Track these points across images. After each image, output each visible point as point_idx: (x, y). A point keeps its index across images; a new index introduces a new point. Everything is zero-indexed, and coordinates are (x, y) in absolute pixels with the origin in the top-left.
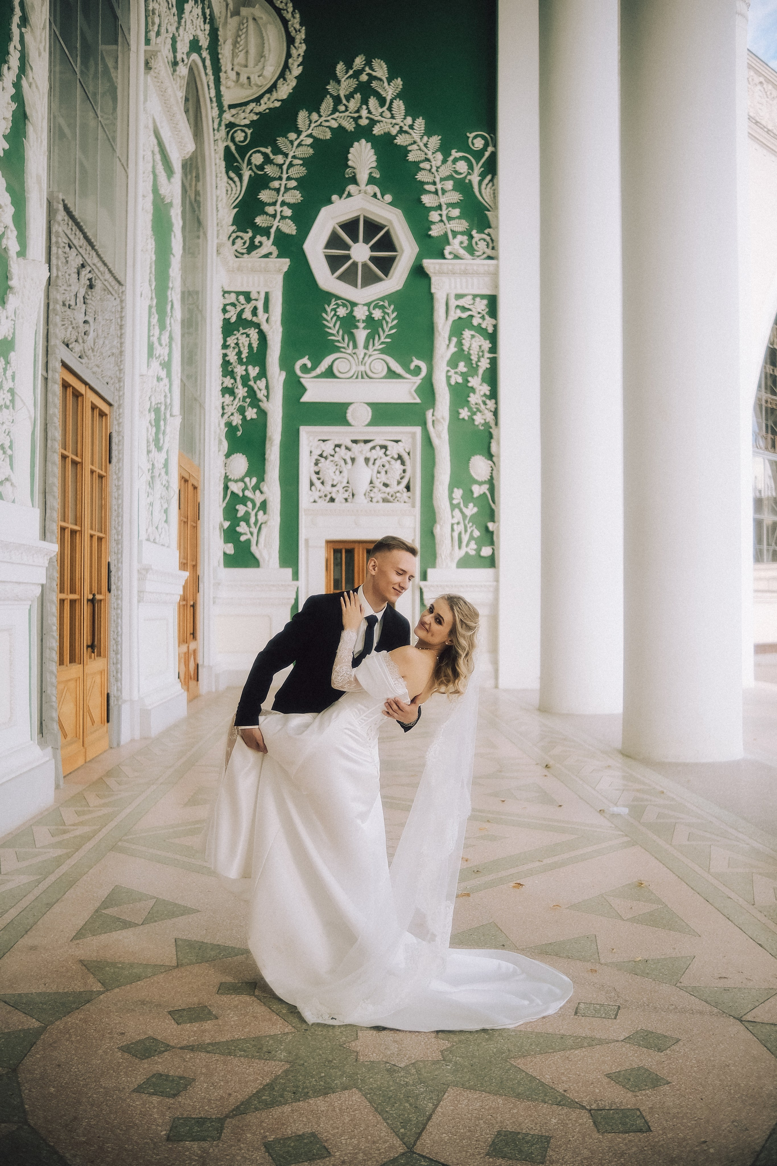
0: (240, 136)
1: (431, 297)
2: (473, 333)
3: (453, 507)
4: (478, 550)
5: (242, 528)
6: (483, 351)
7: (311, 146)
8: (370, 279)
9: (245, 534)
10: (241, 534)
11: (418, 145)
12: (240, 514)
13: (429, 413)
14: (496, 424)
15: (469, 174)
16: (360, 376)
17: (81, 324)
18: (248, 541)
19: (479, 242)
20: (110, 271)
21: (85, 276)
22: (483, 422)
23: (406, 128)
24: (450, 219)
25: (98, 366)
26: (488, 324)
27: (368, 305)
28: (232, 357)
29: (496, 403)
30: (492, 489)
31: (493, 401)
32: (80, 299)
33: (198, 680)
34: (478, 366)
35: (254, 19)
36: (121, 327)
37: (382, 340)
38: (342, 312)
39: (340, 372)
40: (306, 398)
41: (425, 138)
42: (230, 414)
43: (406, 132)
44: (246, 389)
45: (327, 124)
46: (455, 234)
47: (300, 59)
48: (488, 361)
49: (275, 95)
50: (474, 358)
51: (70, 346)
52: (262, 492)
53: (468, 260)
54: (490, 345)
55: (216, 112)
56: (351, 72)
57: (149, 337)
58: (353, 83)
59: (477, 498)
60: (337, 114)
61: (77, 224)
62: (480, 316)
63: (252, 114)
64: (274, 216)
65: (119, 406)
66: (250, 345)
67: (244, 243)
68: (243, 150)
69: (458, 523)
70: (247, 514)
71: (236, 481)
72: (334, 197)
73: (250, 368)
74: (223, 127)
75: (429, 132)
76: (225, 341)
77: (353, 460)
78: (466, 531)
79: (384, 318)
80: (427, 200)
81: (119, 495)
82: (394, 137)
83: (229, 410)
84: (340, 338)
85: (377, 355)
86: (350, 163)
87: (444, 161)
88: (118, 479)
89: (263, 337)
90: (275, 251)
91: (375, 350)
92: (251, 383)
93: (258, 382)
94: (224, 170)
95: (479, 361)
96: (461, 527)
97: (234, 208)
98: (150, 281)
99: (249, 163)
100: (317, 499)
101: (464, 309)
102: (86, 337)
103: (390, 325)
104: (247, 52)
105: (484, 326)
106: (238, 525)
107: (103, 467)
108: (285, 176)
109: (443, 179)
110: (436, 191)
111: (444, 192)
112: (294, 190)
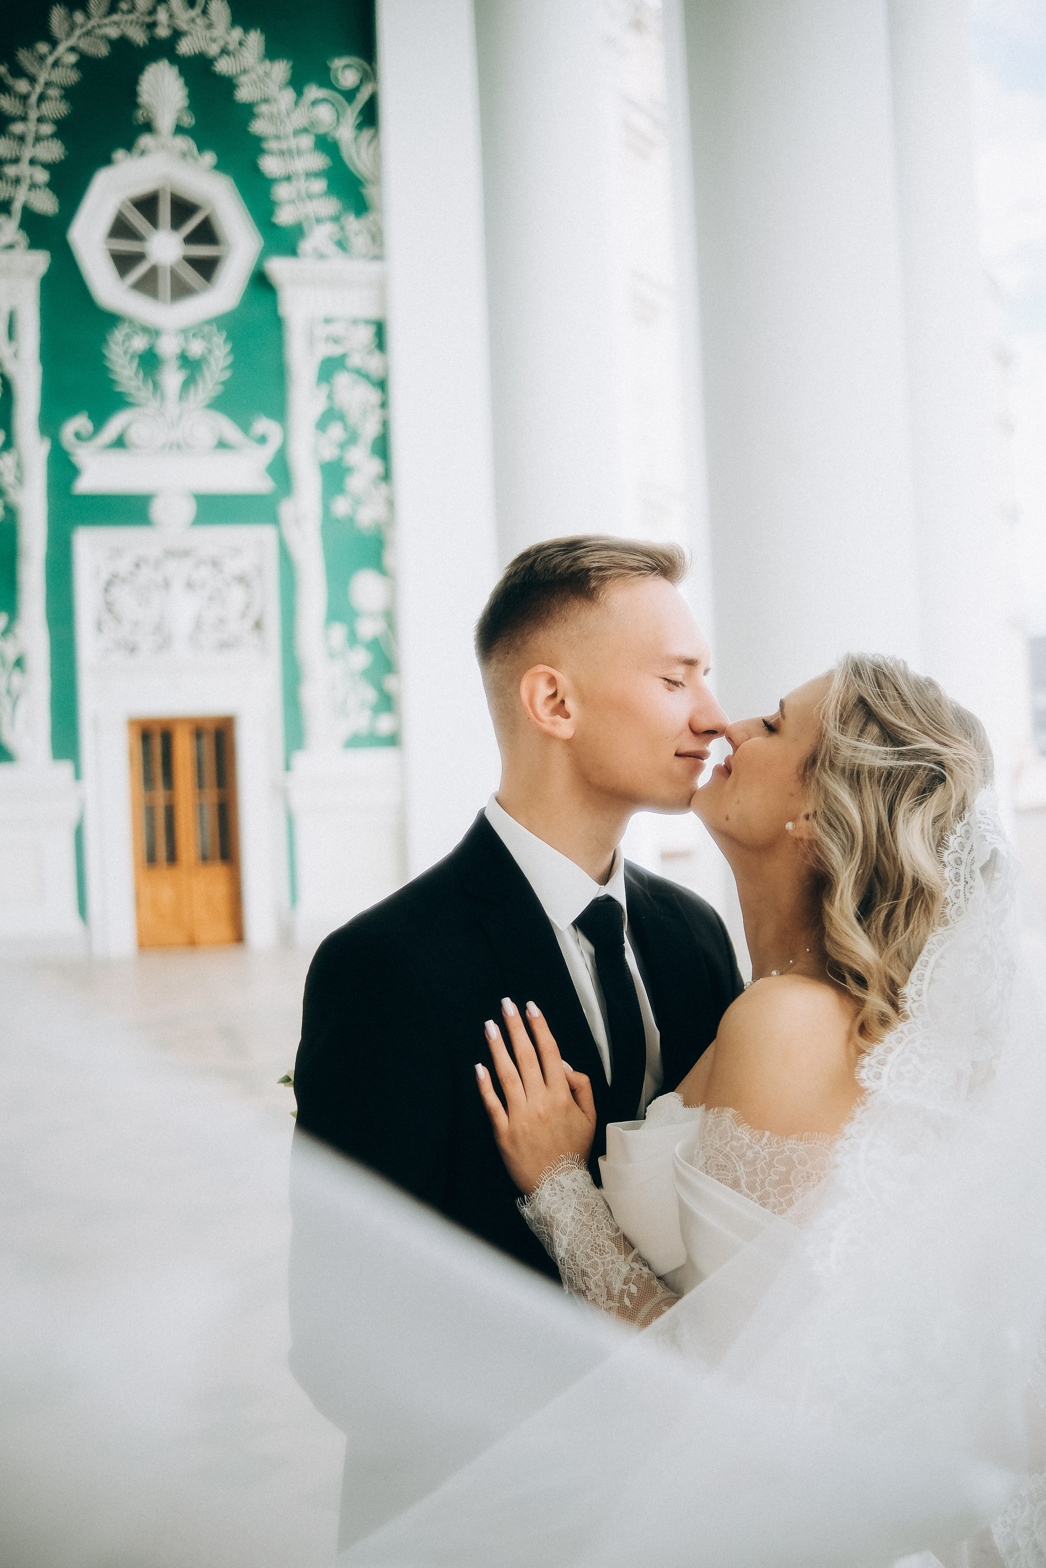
1: (278, 323)
2: (351, 378)
3: (332, 654)
4: (373, 724)
6: (368, 409)
7: (77, 65)
8: (181, 290)
11: (253, 77)
13: (285, 506)
14: (392, 522)
15: (337, 125)
16: (172, 448)
19: (358, 235)
22: (372, 519)
23: (231, 47)
24: (310, 196)
26: (375, 364)
27: (183, 332)
29: (392, 490)
30: (392, 626)
31: (387, 486)
34: (361, 431)
37: (210, 388)
38: (139, 343)
39: (139, 441)
40: (80, 487)
41: (265, 64)
43: (233, 54)
45: (101, 31)
46: (319, 221)
48: (378, 423)
50: (355, 418)
52: (15, 640)
53: (338, 264)
54: (380, 398)
59: (369, 642)
60: (115, 17)
62: (363, 351)
64: (17, 181)
69: (343, 679)
72: (119, 155)
75: (271, 53)
77: (167, 584)
78: (354, 693)
79: (209, 354)
80: (270, 165)
82: (213, 61)
84: (137, 387)
85: (202, 412)
86: (141, 100)
87: (296, 103)
89: (7, 383)
90: (21, 238)
91: (198, 403)
95: (364, 421)
96: (347, 688)
100: (110, 648)
101: (336, 341)
103: (221, 364)
105: (368, 367)
108: (33, 115)
109: (298, 132)
110: (282, 153)
111: (299, 153)
112: (50, 139)
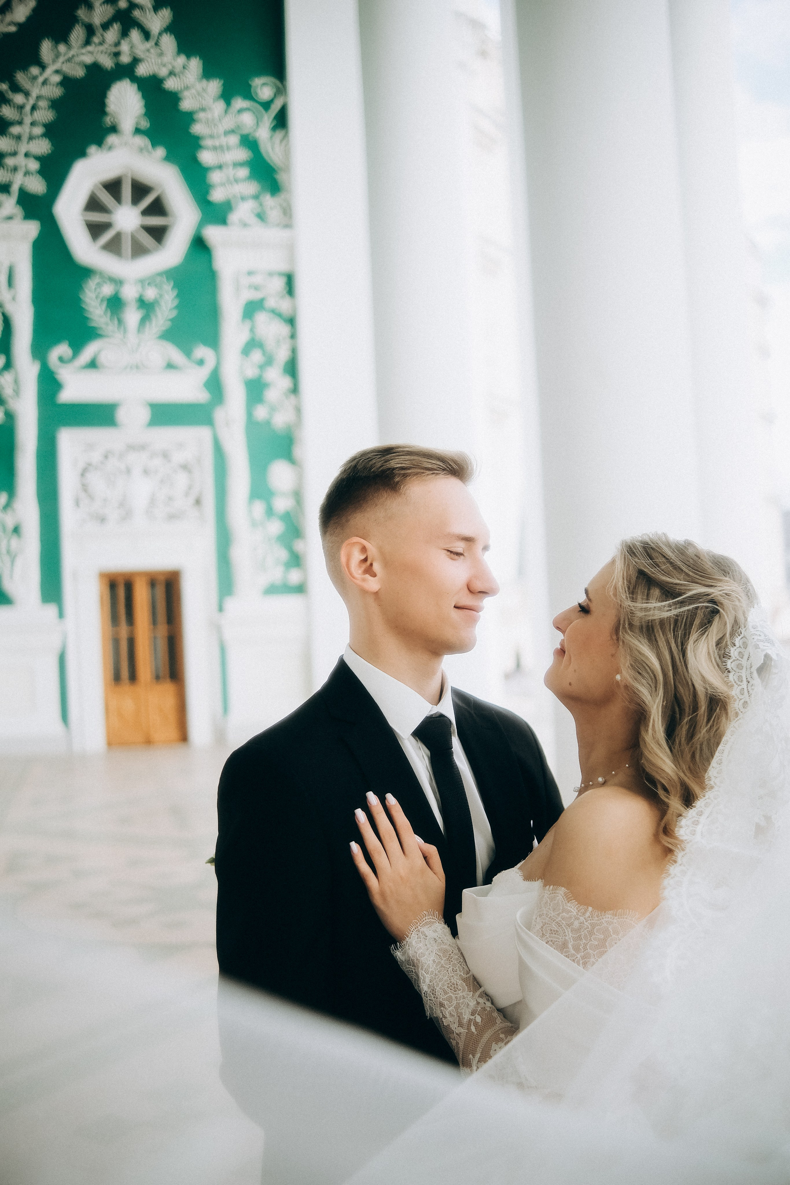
1: (213, 274)
2: (268, 316)
3: (254, 523)
4: (286, 576)
6: (281, 339)
7: (60, 84)
8: (139, 251)
11: (193, 92)
13: (218, 412)
14: (301, 423)
15: (257, 128)
16: (134, 368)
19: (273, 209)
22: (284, 422)
23: (177, 70)
24: (236, 180)
26: (285, 305)
27: (140, 282)
29: (299, 400)
30: (298, 504)
31: (296, 397)
34: (276, 356)
37: (161, 324)
38: (107, 290)
39: (107, 363)
40: (63, 398)
41: (204, 83)
43: (178, 74)
45: (79, 59)
46: (243, 199)
48: (288, 350)
49: (9, 16)
50: (271, 346)
52: (14, 513)
53: (258, 231)
54: (290, 331)
58: (110, 10)
59: (282, 515)
60: (89, 48)
62: (277, 296)
64: (15, 169)
69: (262, 545)
72: (92, 149)
75: (208, 74)
77: (128, 471)
78: (271, 553)
79: (160, 298)
80: (206, 157)
82: (163, 80)
84: (106, 322)
85: (155, 342)
86: (108, 109)
87: (226, 112)
89: (7, 322)
90: (18, 211)
91: (152, 335)
93: (6, 374)
95: (278, 348)
96: (264, 550)
100: (86, 519)
101: (256, 288)
103: (169, 305)
105: (281, 308)
108: (28, 120)
109: (227, 133)
110: (215, 148)
111: (229, 148)
112: (41, 138)
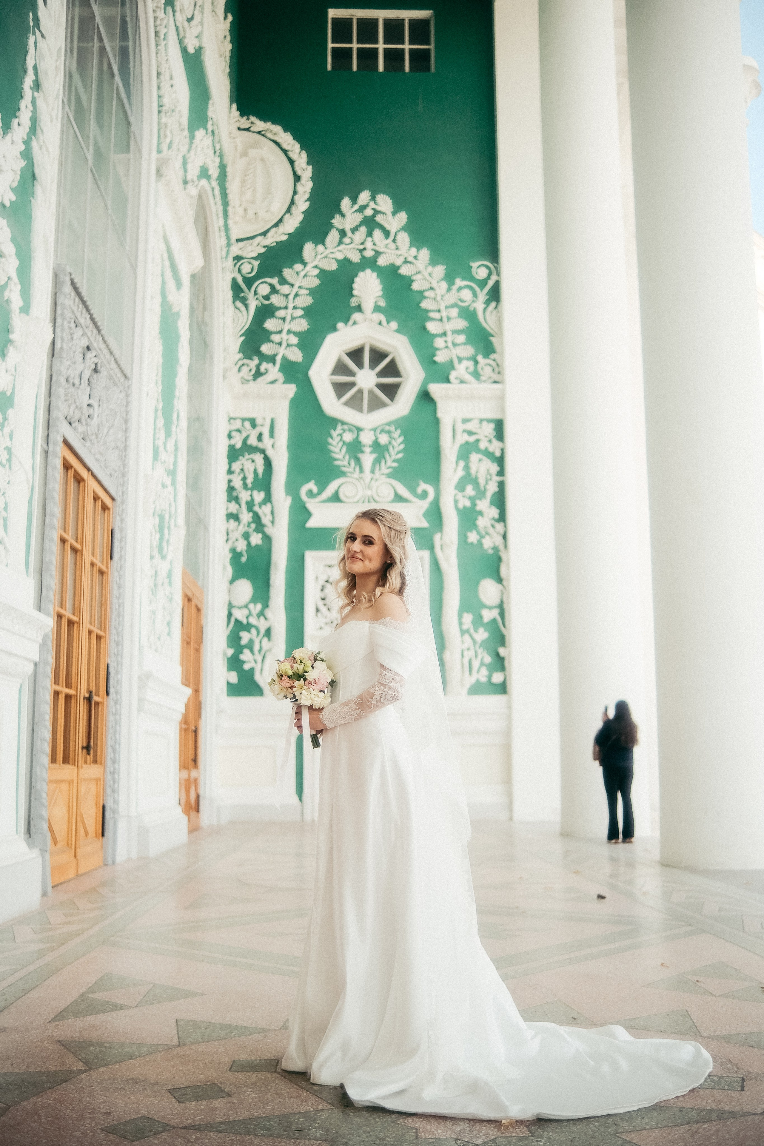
0: (246, 268)
1: (437, 421)
2: (480, 456)
3: (463, 632)
4: (490, 677)
5: (246, 656)
6: (490, 475)
7: (317, 276)
8: (376, 405)
9: (249, 662)
10: (243, 662)
11: (423, 275)
12: (244, 641)
13: (437, 538)
14: (506, 547)
15: (473, 301)
16: (367, 500)
17: (85, 406)
18: (252, 671)
19: (485, 367)
20: (117, 362)
21: (91, 359)
22: (492, 545)
23: (410, 259)
24: (455, 345)
25: (100, 453)
26: (495, 447)
27: (374, 430)
28: (237, 483)
29: (505, 526)
30: (502, 614)
31: (502, 524)
32: (85, 381)
33: (198, 811)
34: (485, 489)
35: (262, 160)
36: (126, 421)
37: (389, 463)
38: (348, 437)
39: (346, 497)
40: (311, 524)
41: (430, 268)
42: (234, 539)
43: (410, 263)
44: (251, 514)
45: (333, 256)
46: (460, 359)
47: (307, 196)
48: (497, 484)
49: (281, 229)
50: (482, 481)
51: (73, 425)
52: (266, 619)
53: (473, 386)
54: (498, 469)
55: (223, 241)
56: (356, 207)
57: (154, 440)
58: (359, 218)
59: (487, 623)
60: (342, 247)
61: (84, 303)
62: (487, 439)
63: (259, 247)
64: (280, 344)
65: (123, 502)
66: (255, 472)
67: (250, 370)
68: (249, 282)
69: (468, 649)
70: (251, 642)
71: (240, 608)
72: (340, 325)
73: (255, 493)
74: (230, 259)
75: (434, 262)
76: (230, 467)
78: (476, 657)
79: (390, 443)
80: (432, 327)
81: (120, 594)
82: (398, 268)
83: (233, 536)
84: (345, 463)
85: (383, 479)
86: (355, 292)
87: (449, 290)
88: (120, 577)
89: (268, 463)
90: (281, 377)
91: (383, 474)
92: (256, 508)
93: (263, 507)
94: (231, 300)
95: (487, 483)
96: (472, 653)
97: (241, 336)
98: (157, 383)
99: (256, 293)
100: (323, 626)
101: (470, 433)
102: (89, 420)
103: (397, 449)
104: (254, 190)
105: (491, 449)
106: (241, 652)
107: (105, 562)
108: (291, 306)
109: (448, 307)
110: (438, 319)
111: (449, 319)
112: (300, 318)
